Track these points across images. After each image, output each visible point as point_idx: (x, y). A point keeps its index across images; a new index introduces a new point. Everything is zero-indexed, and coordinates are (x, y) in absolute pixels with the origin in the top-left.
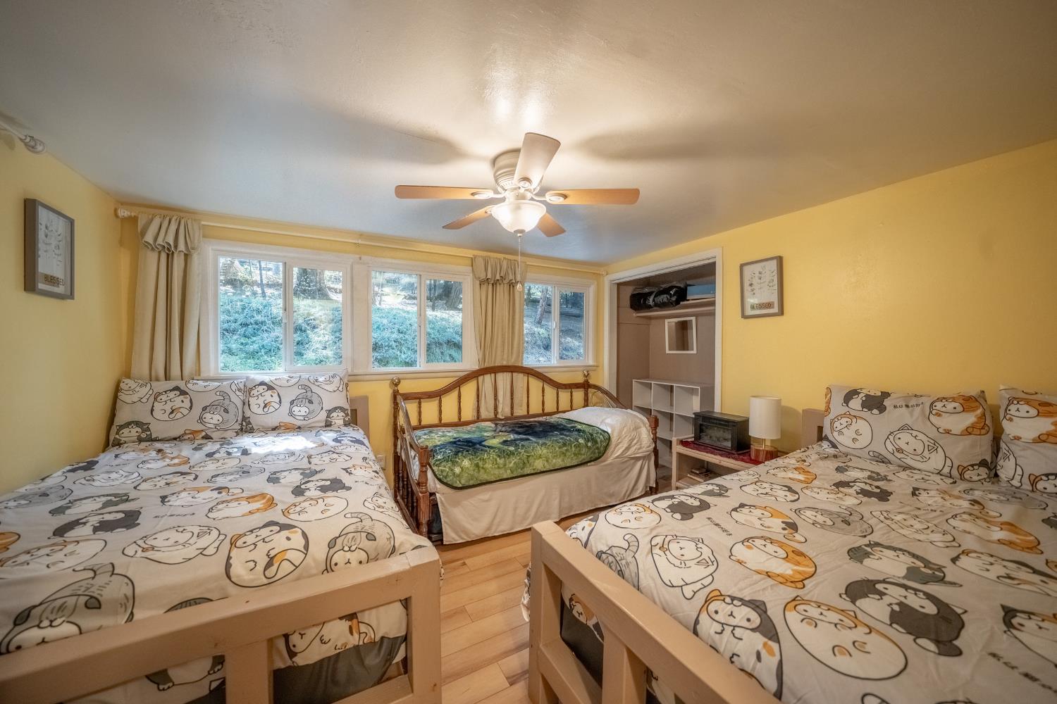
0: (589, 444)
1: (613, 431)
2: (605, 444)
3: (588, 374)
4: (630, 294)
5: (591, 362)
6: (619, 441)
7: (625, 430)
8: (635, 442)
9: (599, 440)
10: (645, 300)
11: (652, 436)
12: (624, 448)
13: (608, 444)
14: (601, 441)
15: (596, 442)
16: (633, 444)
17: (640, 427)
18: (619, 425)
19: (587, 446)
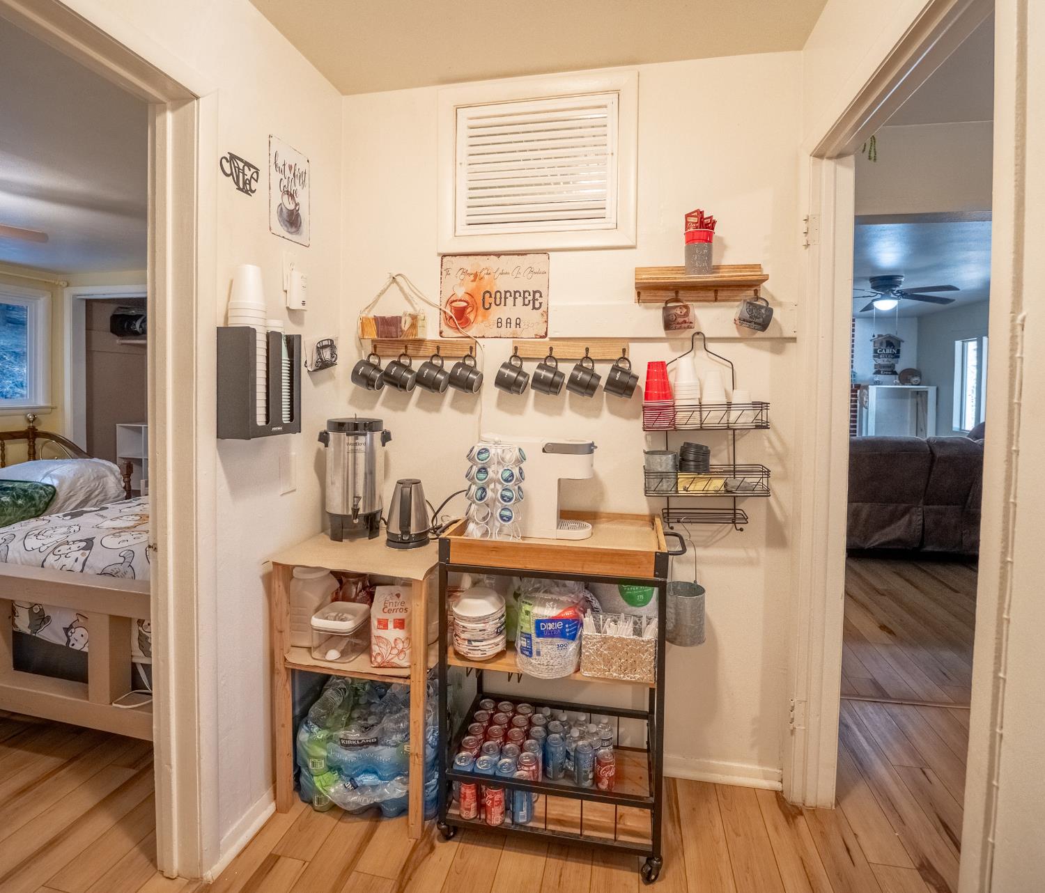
0: (20, 502)
1: (61, 484)
2: (47, 500)
3: (34, 419)
4: (111, 315)
5: (41, 402)
6: (71, 494)
7: (81, 481)
8: (97, 493)
9: (37, 496)
10: (130, 324)
11: (123, 484)
12: (78, 501)
13: (51, 500)
14: (40, 497)
15: (32, 498)
16: (93, 496)
17: (106, 476)
18: (72, 476)
19: (15, 504)
